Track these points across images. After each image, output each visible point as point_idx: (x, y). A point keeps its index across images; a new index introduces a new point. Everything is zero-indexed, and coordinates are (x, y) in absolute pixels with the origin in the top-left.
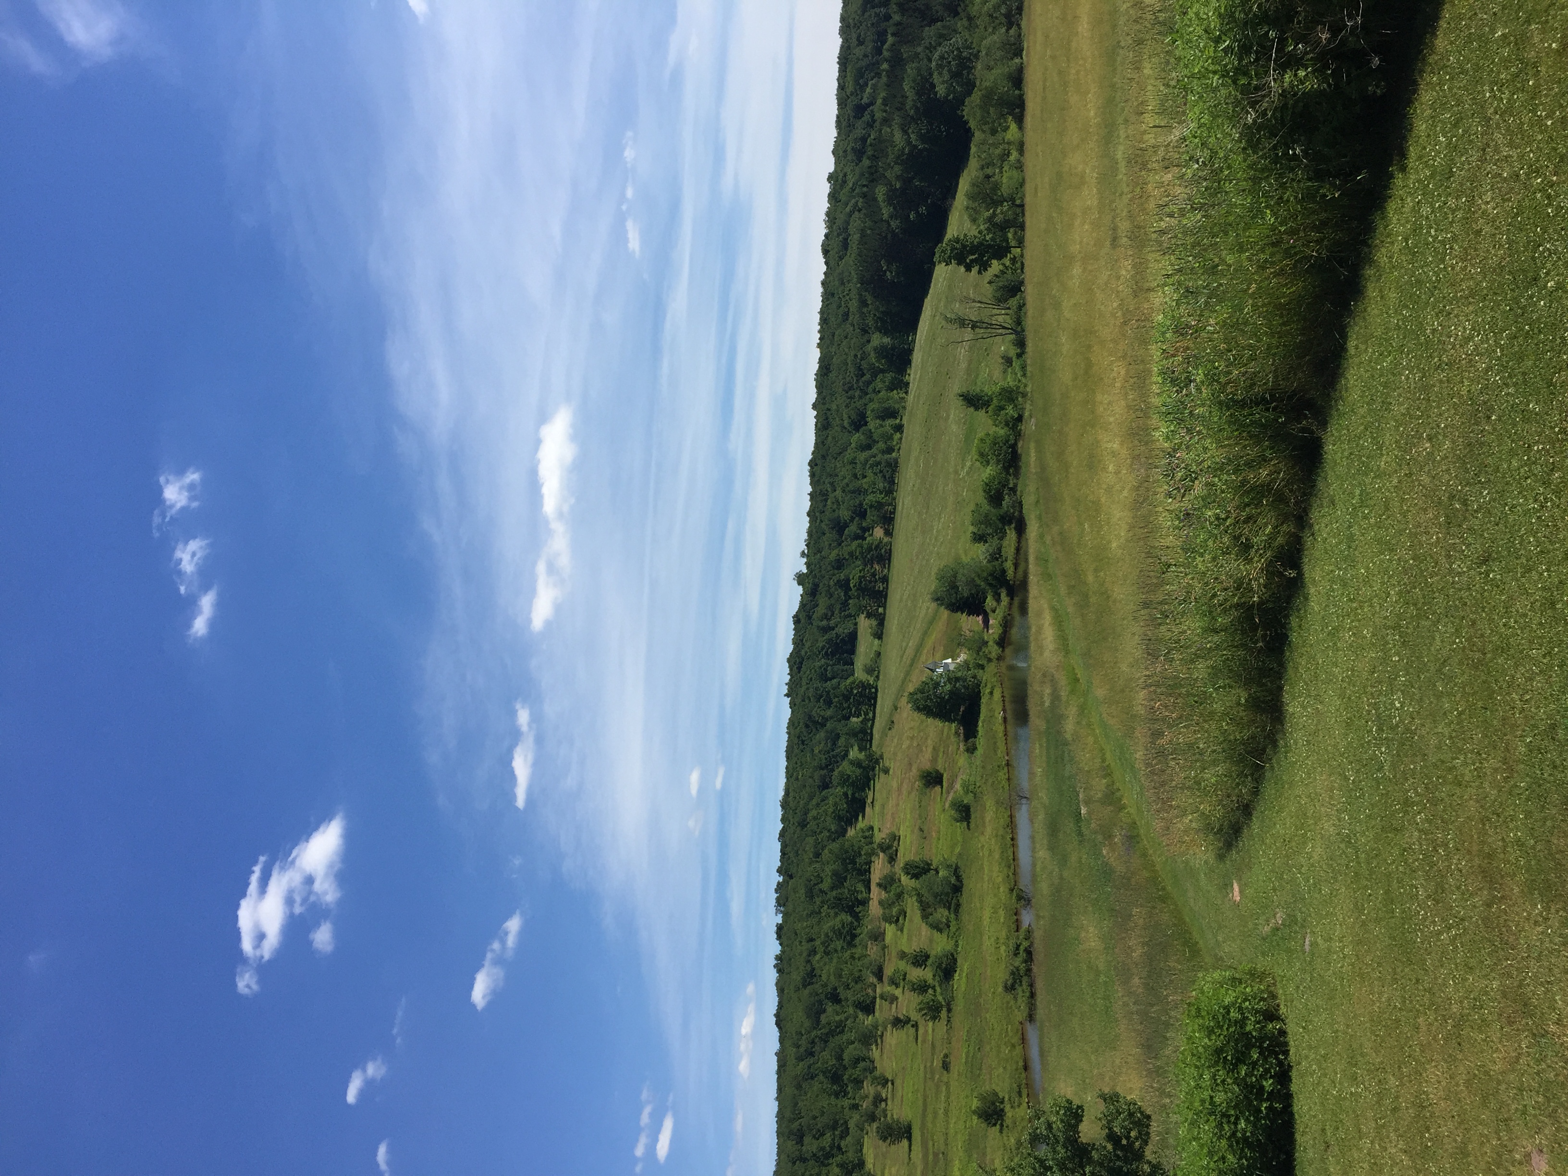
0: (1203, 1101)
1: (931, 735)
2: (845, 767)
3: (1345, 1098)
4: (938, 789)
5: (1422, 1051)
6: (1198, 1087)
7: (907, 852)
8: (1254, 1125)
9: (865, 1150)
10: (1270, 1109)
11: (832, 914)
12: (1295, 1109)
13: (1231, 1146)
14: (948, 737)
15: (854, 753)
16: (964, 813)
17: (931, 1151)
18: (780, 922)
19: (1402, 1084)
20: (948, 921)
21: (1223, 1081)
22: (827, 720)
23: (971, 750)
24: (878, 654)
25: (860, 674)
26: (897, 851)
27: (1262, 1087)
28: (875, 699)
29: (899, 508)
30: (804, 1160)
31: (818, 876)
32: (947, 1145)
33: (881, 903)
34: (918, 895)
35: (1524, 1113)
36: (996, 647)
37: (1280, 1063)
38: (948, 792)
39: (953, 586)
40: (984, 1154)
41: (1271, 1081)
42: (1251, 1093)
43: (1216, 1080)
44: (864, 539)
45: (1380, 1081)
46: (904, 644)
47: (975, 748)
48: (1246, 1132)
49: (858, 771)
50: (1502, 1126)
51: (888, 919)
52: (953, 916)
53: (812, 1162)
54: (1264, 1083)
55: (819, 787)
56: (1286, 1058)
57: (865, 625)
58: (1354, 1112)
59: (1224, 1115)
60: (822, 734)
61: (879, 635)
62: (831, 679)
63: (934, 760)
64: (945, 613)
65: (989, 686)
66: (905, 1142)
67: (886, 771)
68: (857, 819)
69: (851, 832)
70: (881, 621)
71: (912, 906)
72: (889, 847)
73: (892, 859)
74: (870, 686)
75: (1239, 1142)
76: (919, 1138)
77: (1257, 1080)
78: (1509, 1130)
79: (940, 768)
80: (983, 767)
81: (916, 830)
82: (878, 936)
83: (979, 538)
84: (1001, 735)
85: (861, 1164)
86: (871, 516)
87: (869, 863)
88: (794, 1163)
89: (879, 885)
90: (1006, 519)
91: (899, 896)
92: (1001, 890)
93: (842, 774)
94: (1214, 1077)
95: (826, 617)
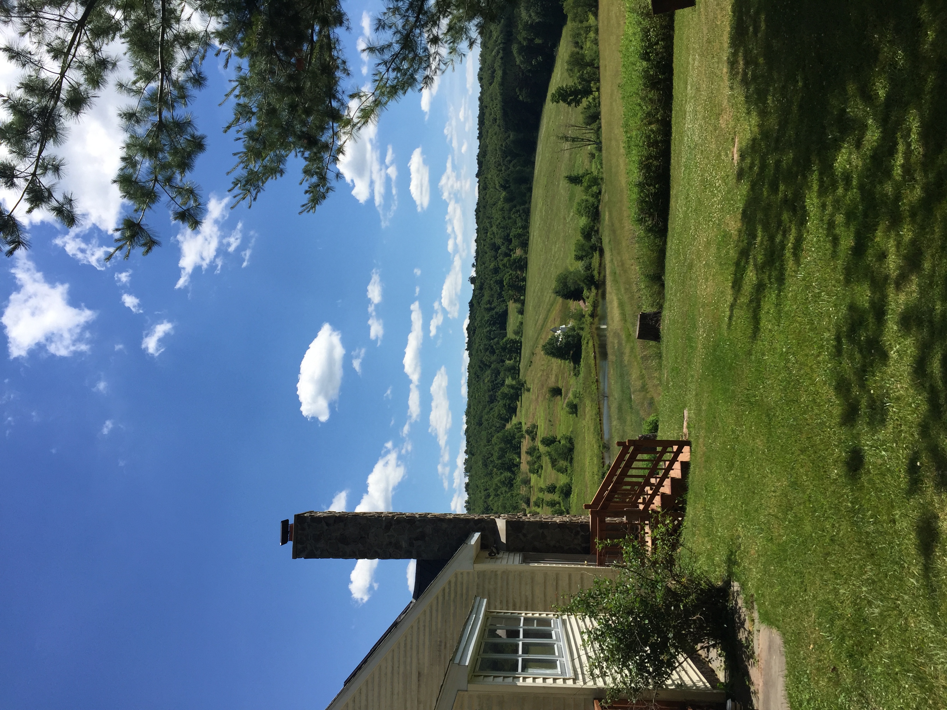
1: (554, 368)
2: (505, 389)
4: (559, 397)
7: (542, 432)
11: (499, 473)
14: (564, 368)
15: (509, 381)
16: (574, 409)
18: (467, 481)
20: (566, 467)
22: (491, 363)
23: (577, 374)
24: (521, 323)
25: (510, 335)
26: (536, 434)
28: (520, 349)
29: (531, 238)
31: (490, 453)
33: (528, 463)
34: (549, 455)
36: (589, 318)
38: (565, 399)
39: (565, 284)
44: (511, 256)
46: (537, 317)
47: (579, 373)
49: (512, 391)
51: (532, 471)
52: (569, 464)
55: (488, 402)
57: (512, 307)
60: (489, 372)
61: (521, 312)
62: (493, 339)
63: (557, 381)
64: (560, 300)
65: (586, 339)
67: (528, 390)
68: (511, 419)
69: (508, 426)
70: (523, 303)
71: (546, 461)
72: (532, 432)
73: (533, 439)
74: (517, 342)
79: (560, 386)
80: (584, 384)
81: (547, 422)
82: (527, 482)
83: (579, 258)
84: (593, 365)
86: (515, 242)
87: (520, 443)
89: (527, 453)
90: (594, 248)
91: (539, 457)
92: (595, 446)
93: (502, 393)
95: (490, 302)
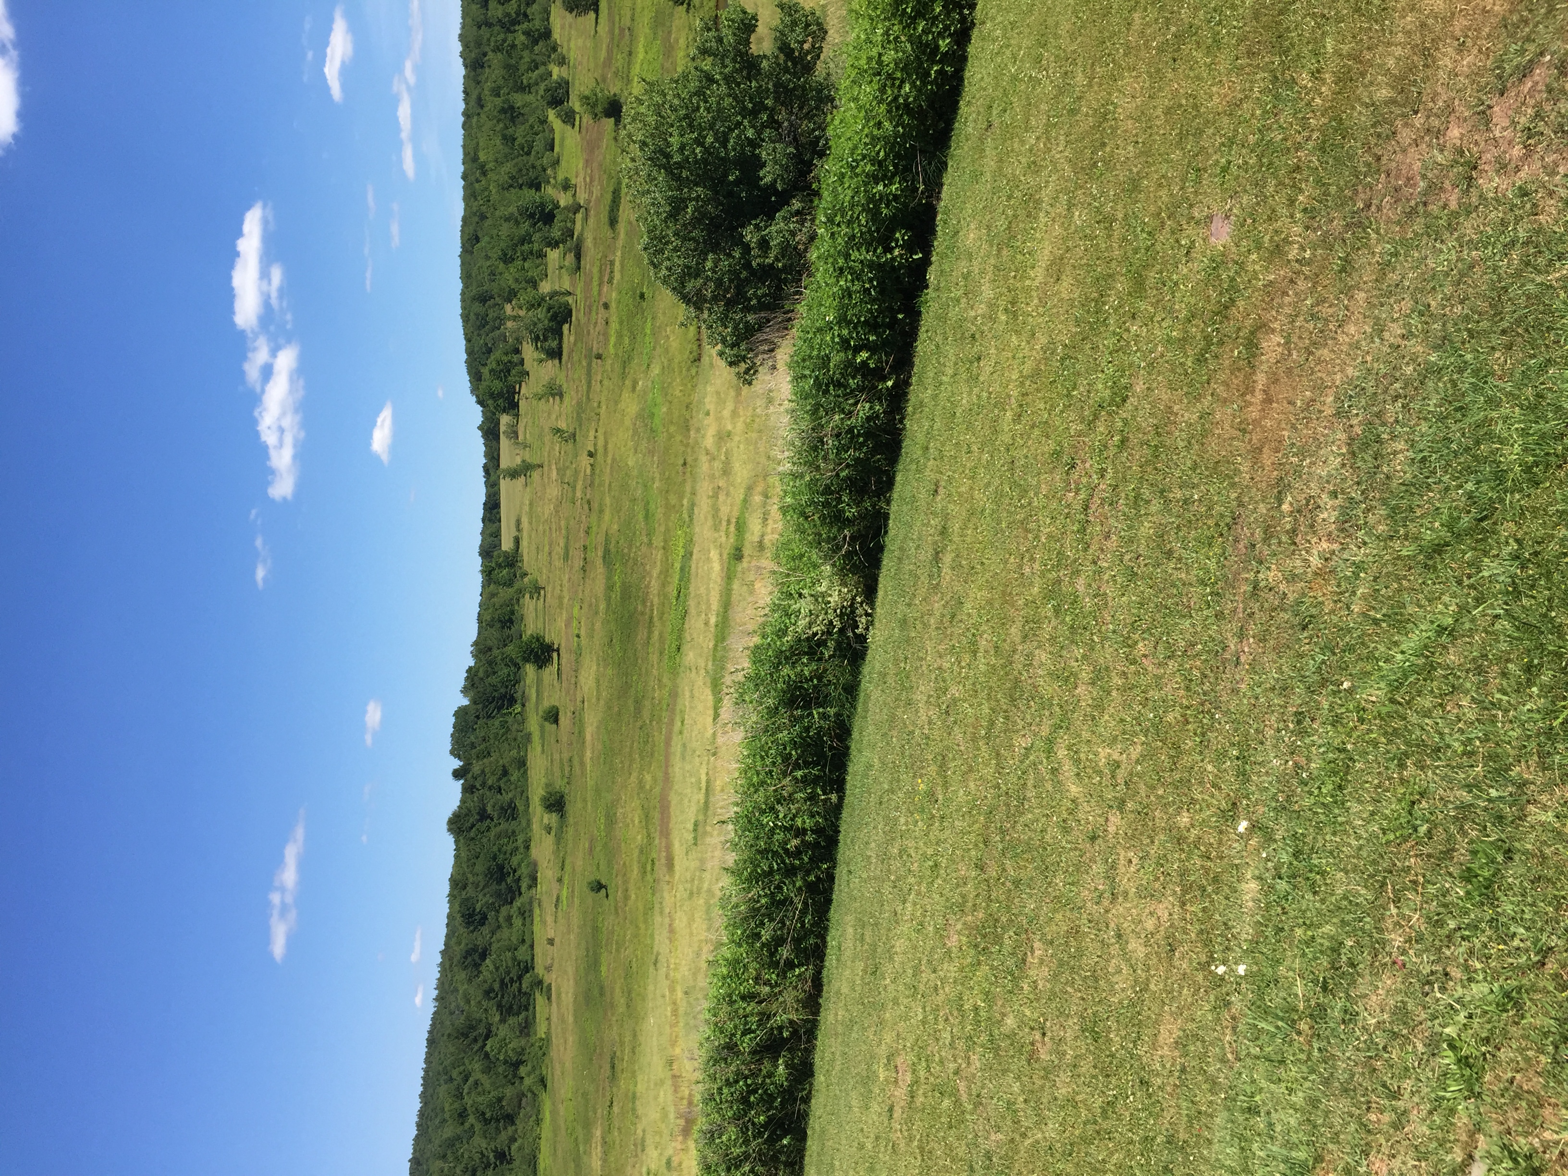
0: (870, 59)
3: (1022, 80)
5: (1125, 55)
6: (868, 41)
8: (919, 90)
9: (551, 19)
10: (940, 72)
12: (967, 74)
13: (889, 111)
17: (617, 25)
19: (1090, 85)
21: (896, 39)
27: (937, 47)
30: (489, 25)
32: (633, 20)
35: (1225, 170)
37: (963, 19)
40: (670, 33)
41: (948, 41)
42: (924, 53)
43: (889, 35)
45: (1066, 73)
48: (908, 97)
50: (1192, 176)
53: (497, 28)
54: (941, 42)
56: (970, 13)
58: (1028, 98)
59: (890, 76)
66: (592, 15)
75: (898, 109)
76: (606, 11)
77: (934, 38)
78: (1198, 181)
85: (547, 34)
88: (479, 27)
94: (886, 33)
